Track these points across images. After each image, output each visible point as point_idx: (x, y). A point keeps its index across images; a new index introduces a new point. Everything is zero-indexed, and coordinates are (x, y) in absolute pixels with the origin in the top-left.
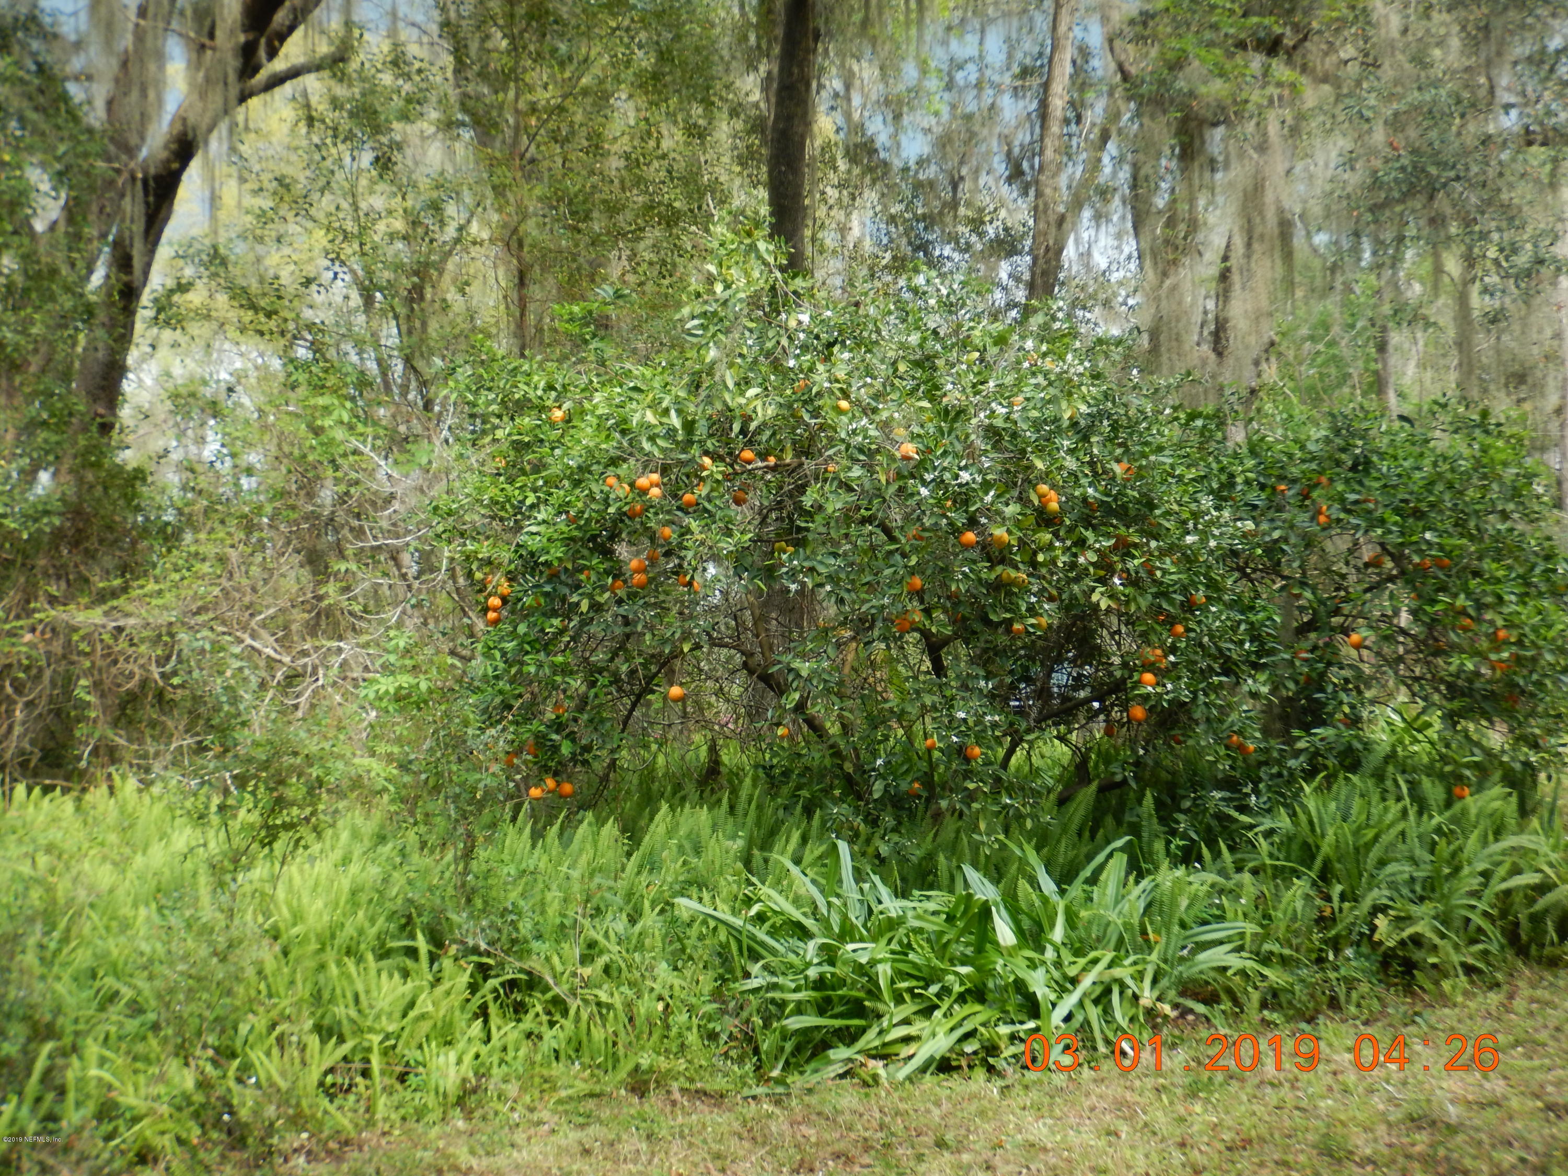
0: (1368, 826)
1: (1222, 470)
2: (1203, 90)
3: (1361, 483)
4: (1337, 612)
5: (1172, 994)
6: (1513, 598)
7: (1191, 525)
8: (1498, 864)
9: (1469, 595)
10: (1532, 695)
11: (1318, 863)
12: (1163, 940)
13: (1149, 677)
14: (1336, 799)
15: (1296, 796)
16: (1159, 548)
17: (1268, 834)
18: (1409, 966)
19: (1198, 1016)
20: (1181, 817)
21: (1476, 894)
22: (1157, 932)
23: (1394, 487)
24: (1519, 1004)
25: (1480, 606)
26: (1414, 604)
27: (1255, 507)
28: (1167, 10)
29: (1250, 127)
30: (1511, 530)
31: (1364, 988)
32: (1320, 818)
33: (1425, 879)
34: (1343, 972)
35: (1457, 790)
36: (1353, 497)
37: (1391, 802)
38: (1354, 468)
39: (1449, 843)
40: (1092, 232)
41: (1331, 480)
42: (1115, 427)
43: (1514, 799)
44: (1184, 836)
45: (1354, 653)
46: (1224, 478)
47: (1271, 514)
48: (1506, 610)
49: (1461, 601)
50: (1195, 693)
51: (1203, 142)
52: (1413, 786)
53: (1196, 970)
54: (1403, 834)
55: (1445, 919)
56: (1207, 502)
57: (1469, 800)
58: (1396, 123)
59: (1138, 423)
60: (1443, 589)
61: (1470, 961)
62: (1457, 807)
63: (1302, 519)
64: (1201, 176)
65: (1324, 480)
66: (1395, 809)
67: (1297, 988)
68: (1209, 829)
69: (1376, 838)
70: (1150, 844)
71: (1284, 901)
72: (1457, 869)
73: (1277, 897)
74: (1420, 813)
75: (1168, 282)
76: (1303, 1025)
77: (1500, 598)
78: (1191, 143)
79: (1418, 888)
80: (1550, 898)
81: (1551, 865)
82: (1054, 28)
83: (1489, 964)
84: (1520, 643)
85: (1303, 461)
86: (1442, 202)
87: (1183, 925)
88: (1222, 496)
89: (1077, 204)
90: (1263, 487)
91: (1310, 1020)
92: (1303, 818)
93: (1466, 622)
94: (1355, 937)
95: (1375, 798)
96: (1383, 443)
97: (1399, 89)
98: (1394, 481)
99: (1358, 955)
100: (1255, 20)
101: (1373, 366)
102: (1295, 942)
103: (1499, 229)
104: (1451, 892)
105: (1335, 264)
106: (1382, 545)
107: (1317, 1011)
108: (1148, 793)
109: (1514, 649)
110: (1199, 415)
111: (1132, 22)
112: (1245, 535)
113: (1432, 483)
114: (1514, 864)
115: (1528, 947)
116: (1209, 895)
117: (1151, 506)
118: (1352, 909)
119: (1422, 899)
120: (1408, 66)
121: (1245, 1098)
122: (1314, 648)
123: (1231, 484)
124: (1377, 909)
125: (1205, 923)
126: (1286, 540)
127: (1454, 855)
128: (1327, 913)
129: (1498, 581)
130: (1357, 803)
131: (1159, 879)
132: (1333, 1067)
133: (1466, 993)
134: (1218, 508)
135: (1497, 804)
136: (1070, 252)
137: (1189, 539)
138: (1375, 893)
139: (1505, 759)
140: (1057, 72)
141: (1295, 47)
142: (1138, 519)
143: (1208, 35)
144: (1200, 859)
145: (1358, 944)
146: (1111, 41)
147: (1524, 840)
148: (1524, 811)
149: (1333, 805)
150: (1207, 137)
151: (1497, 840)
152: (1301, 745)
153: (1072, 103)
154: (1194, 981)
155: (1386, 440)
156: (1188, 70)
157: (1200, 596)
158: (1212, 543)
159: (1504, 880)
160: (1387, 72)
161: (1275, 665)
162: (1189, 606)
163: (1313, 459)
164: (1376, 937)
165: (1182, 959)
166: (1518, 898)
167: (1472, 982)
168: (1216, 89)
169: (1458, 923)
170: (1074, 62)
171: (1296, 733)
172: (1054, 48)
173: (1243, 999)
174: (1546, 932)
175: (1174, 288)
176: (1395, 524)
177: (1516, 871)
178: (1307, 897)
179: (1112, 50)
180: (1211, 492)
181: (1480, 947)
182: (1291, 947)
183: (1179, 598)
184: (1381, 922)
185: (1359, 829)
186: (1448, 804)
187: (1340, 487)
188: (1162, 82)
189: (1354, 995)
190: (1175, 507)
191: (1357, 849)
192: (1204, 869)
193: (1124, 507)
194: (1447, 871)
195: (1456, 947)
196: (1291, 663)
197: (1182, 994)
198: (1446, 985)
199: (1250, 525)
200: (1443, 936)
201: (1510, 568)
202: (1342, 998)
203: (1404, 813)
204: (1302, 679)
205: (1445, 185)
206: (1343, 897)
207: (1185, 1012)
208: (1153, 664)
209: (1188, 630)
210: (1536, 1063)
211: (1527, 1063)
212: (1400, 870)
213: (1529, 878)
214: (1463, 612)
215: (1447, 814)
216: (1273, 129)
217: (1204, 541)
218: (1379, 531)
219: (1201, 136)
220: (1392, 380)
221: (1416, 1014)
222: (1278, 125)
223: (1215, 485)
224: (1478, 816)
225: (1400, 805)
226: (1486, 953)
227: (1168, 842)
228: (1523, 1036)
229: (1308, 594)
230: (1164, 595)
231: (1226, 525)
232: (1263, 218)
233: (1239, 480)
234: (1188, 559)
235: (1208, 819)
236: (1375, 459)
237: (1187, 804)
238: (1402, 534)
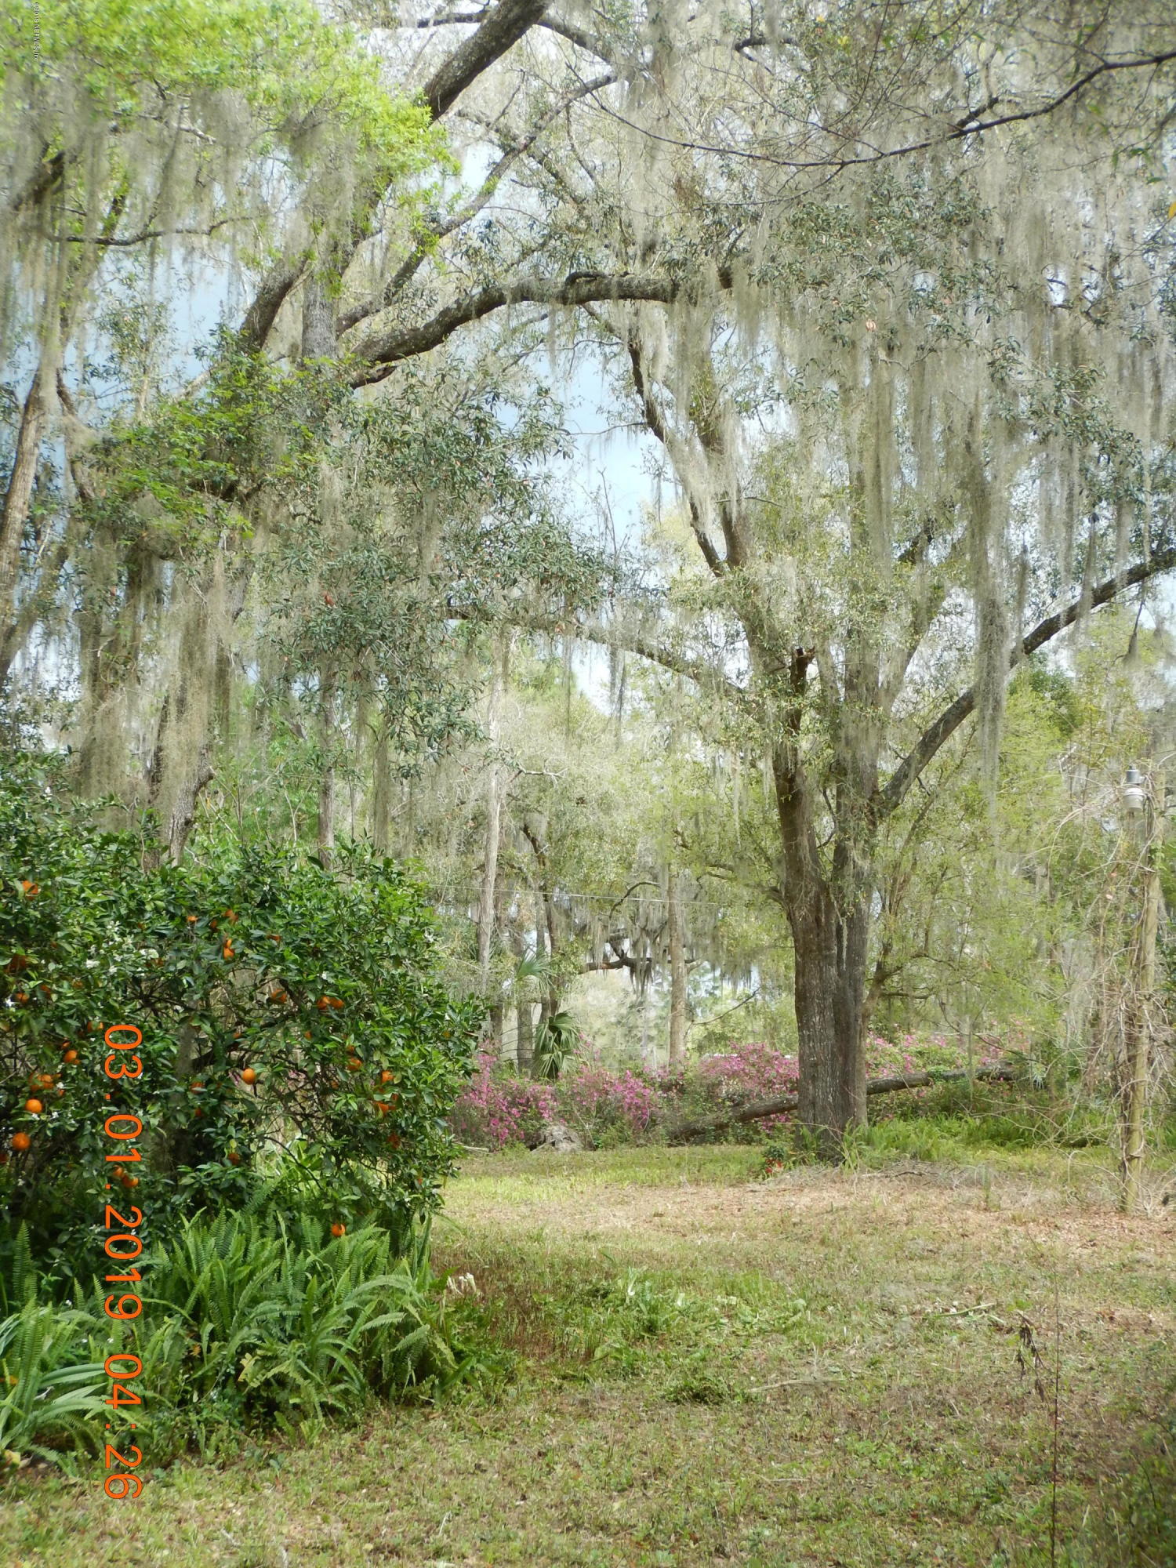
0: (244, 1263)
1: (133, 896)
2: (155, 522)
3: (266, 920)
4: (235, 1046)
5: (24, 1441)
6: (401, 1041)
7: (93, 949)
8: (365, 1303)
9: (358, 1037)
10: (412, 1137)
11: (191, 1301)
12: (21, 1383)
13: (35, 1104)
14: (216, 1235)
15: (177, 1232)
16: (57, 970)
17: (145, 1270)
18: (272, 1406)
19: (51, 1464)
20: (56, 1252)
21: (342, 1333)
22: (14, 1374)
23: (296, 926)
24: (371, 1446)
25: (369, 1049)
26: (306, 1043)
27: (162, 936)
28: (129, 441)
29: (199, 564)
30: (404, 975)
31: (223, 1431)
32: (198, 1255)
33: (295, 1318)
34: (205, 1414)
35: (334, 1228)
36: (257, 933)
37: (268, 1240)
38: (261, 905)
39: (321, 1283)
40: (41, 649)
41: (238, 915)
42: (23, 843)
43: (387, 1238)
44: (58, 1272)
45: (249, 1088)
46: (133, 904)
47: (179, 944)
48: (392, 1053)
49: (351, 1041)
50: (81, 1123)
51: (151, 573)
52: (293, 1222)
53: (52, 1414)
54: (278, 1271)
55: (310, 1359)
56: (113, 927)
57: (344, 1238)
58: (330, 579)
59: (47, 841)
60: (336, 1029)
61: (331, 1401)
62: (333, 1245)
63: (207, 951)
64: (147, 604)
65: (232, 914)
66: (272, 1246)
67: (156, 1432)
68: (86, 1265)
69: (251, 1274)
70: (21, 1279)
71: (153, 1340)
72: (326, 1309)
73: (147, 1336)
74: (297, 1251)
75: (104, 705)
76: (158, 1471)
77: (388, 1041)
78: (139, 573)
79: (288, 1327)
80: (412, 1337)
81: (415, 1305)
82: (20, 442)
83: (348, 1405)
84: (402, 1085)
85: (214, 893)
86: (368, 660)
87: (44, 1367)
88: (128, 923)
89: (28, 620)
90: (172, 917)
91: (166, 1466)
92: (180, 1254)
93: (356, 1062)
94: (220, 1378)
95: (255, 1234)
96: (292, 883)
97: (337, 548)
98: (298, 920)
99: (223, 1396)
100: (212, 463)
101: (314, 810)
102: (160, 1383)
103: (419, 691)
104: (320, 1330)
105: (263, 704)
106: (283, 982)
107: (174, 1456)
108: (24, 1226)
109: (397, 1090)
110: (115, 840)
111: (94, 449)
112: (148, 964)
113: (332, 925)
114: (380, 1302)
115: (388, 1385)
116: (75, 1334)
117: (55, 928)
118: (220, 1348)
119: (291, 1338)
120: (348, 528)
121: (79, 1552)
122: (209, 1082)
123: (140, 911)
124: (246, 1349)
125: (70, 1364)
126: (189, 971)
127: (325, 1294)
128: (195, 1353)
129: (388, 1024)
130: (235, 1239)
131: (24, 1317)
132: (179, 1514)
133: (323, 1435)
134: (122, 935)
135: (371, 1243)
136: (16, 665)
137: (90, 964)
138: (245, 1331)
139: (382, 1198)
140: (19, 485)
141: (248, 496)
142: (41, 940)
143: (165, 471)
144: (71, 1296)
145: (224, 1385)
146: (72, 462)
147: (391, 1280)
148: (396, 1250)
149: (212, 1241)
150: (156, 569)
151: (367, 1279)
152: (186, 1181)
153: (32, 519)
154: (50, 1426)
155: (295, 880)
156: (141, 500)
157: (97, 1021)
158: (113, 970)
159: (369, 1319)
160: (328, 531)
161: (167, 1097)
162: (85, 1032)
163: (224, 892)
164: (241, 1378)
165: (38, 1404)
166: (382, 1338)
167: (328, 1423)
168: (167, 523)
169: (323, 1363)
170: (37, 478)
171: (182, 1168)
172: (18, 462)
173: (99, 1444)
174: (406, 1371)
175: (109, 712)
176: (295, 962)
177: (382, 1310)
178: (176, 1337)
179: (73, 472)
180: (120, 917)
181: (342, 1386)
182: (155, 1389)
183: (74, 1023)
184: (248, 1362)
185: (235, 1265)
186: (325, 1242)
187: (246, 922)
188: (116, 510)
189: (214, 1438)
190: (78, 930)
191: (231, 1287)
192: (75, 1306)
193: (24, 926)
194: (316, 1309)
195: (319, 1387)
196: (184, 1096)
197: (37, 1440)
198: (304, 1426)
199: (154, 954)
200: (306, 1376)
201: (399, 1012)
202: (202, 1441)
203: (281, 1252)
204: (193, 1112)
205: (371, 642)
206: (213, 1336)
207: (36, 1460)
208: (40, 1090)
209: (81, 1057)
210: (378, 1504)
211: (369, 1505)
212: (271, 1308)
213: (394, 1317)
214: (352, 1053)
215: (323, 1252)
216: (219, 568)
217: (104, 965)
218: (279, 968)
219: (150, 567)
220: (331, 825)
221: (271, 1457)
222: (223, 565)
223: (123, 911)
224: (351, 1254)
225: (277, 1243)
226: (346, 1392)
227: (40, 1278)
228: (368, 1477)
229: (207, 1027)
230: (61, 1020)
231: (129, 951)
232: (203, 654)
233: (148, 907)
234: (88, 983)
235: (84, 1253)
236: (282, 897)
237: (64, 1238)
238: (300, 972)
